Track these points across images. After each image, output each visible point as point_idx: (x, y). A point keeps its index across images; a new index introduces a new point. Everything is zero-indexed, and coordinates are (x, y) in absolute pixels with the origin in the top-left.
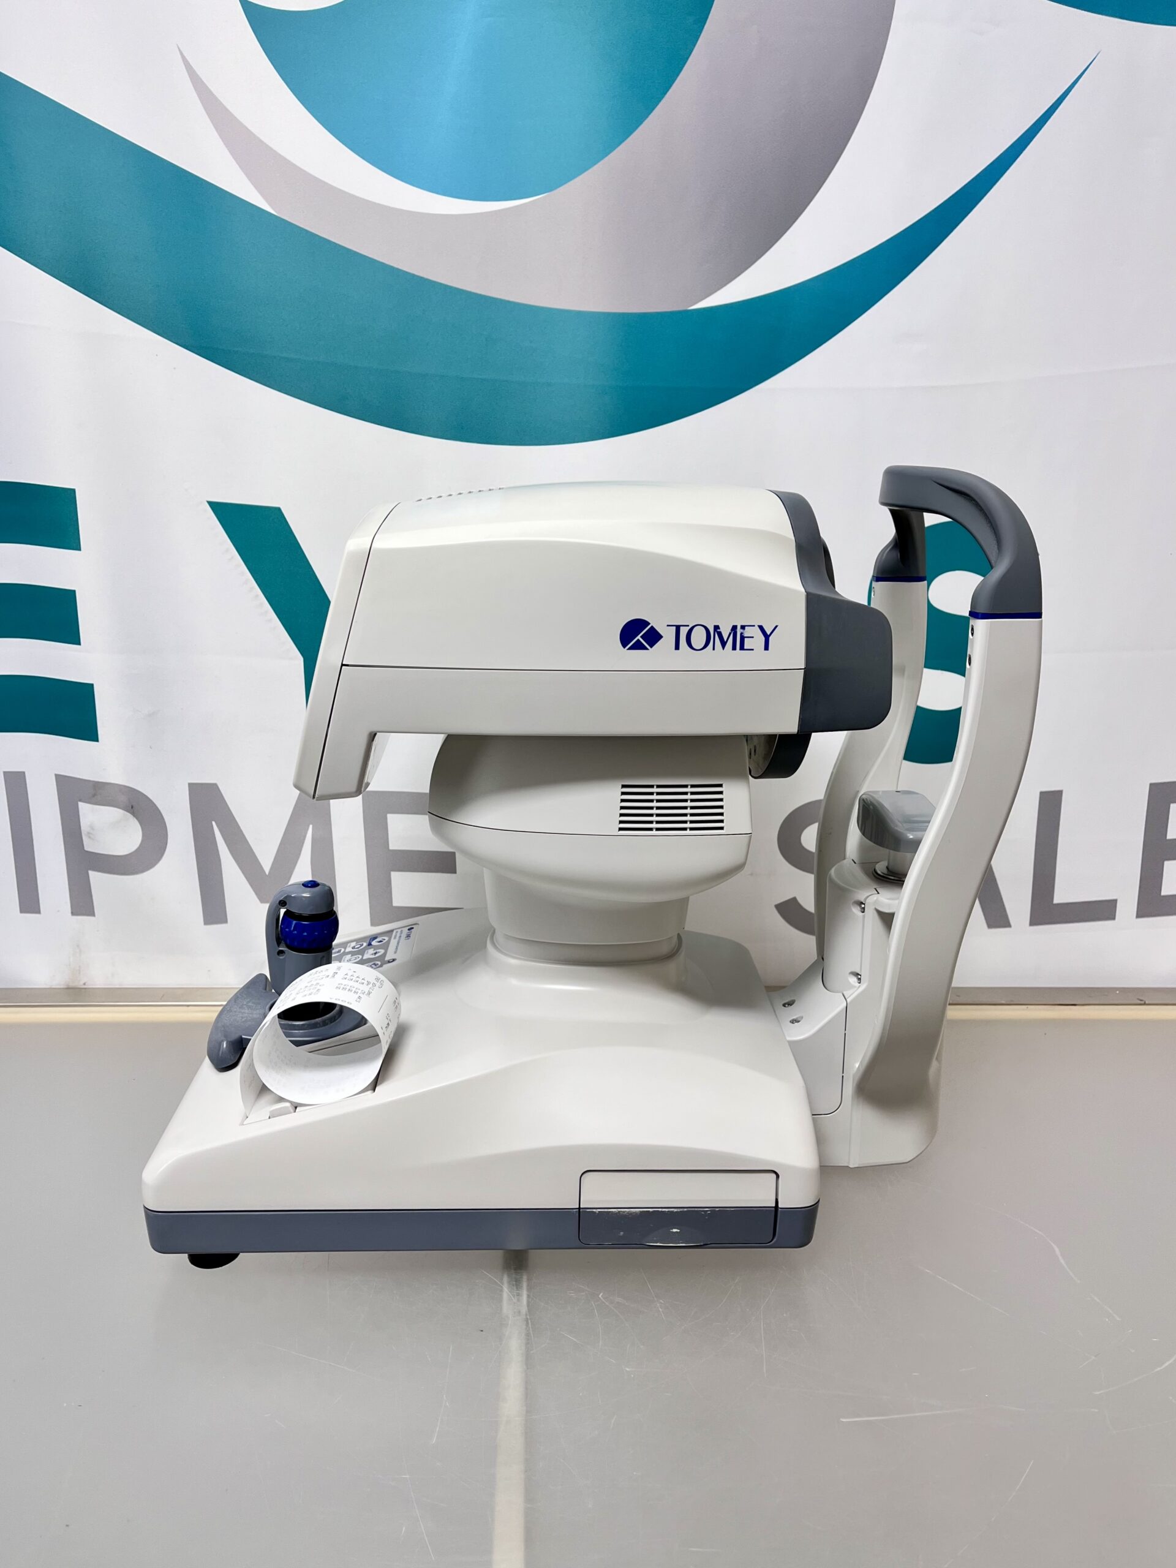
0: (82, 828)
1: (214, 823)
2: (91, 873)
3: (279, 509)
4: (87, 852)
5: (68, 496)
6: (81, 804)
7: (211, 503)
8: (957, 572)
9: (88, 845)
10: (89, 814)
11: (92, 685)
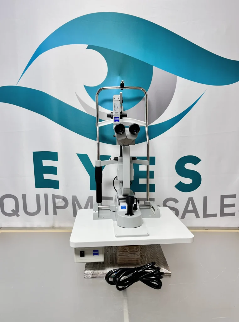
0: (56, 202)
1: (75, 202)
2: (57, 209)
4: (56, 206)
5: (56, 153)
6: (56, 199)
7: (77, 154)
8: (189, 163)
11: (58, 181)
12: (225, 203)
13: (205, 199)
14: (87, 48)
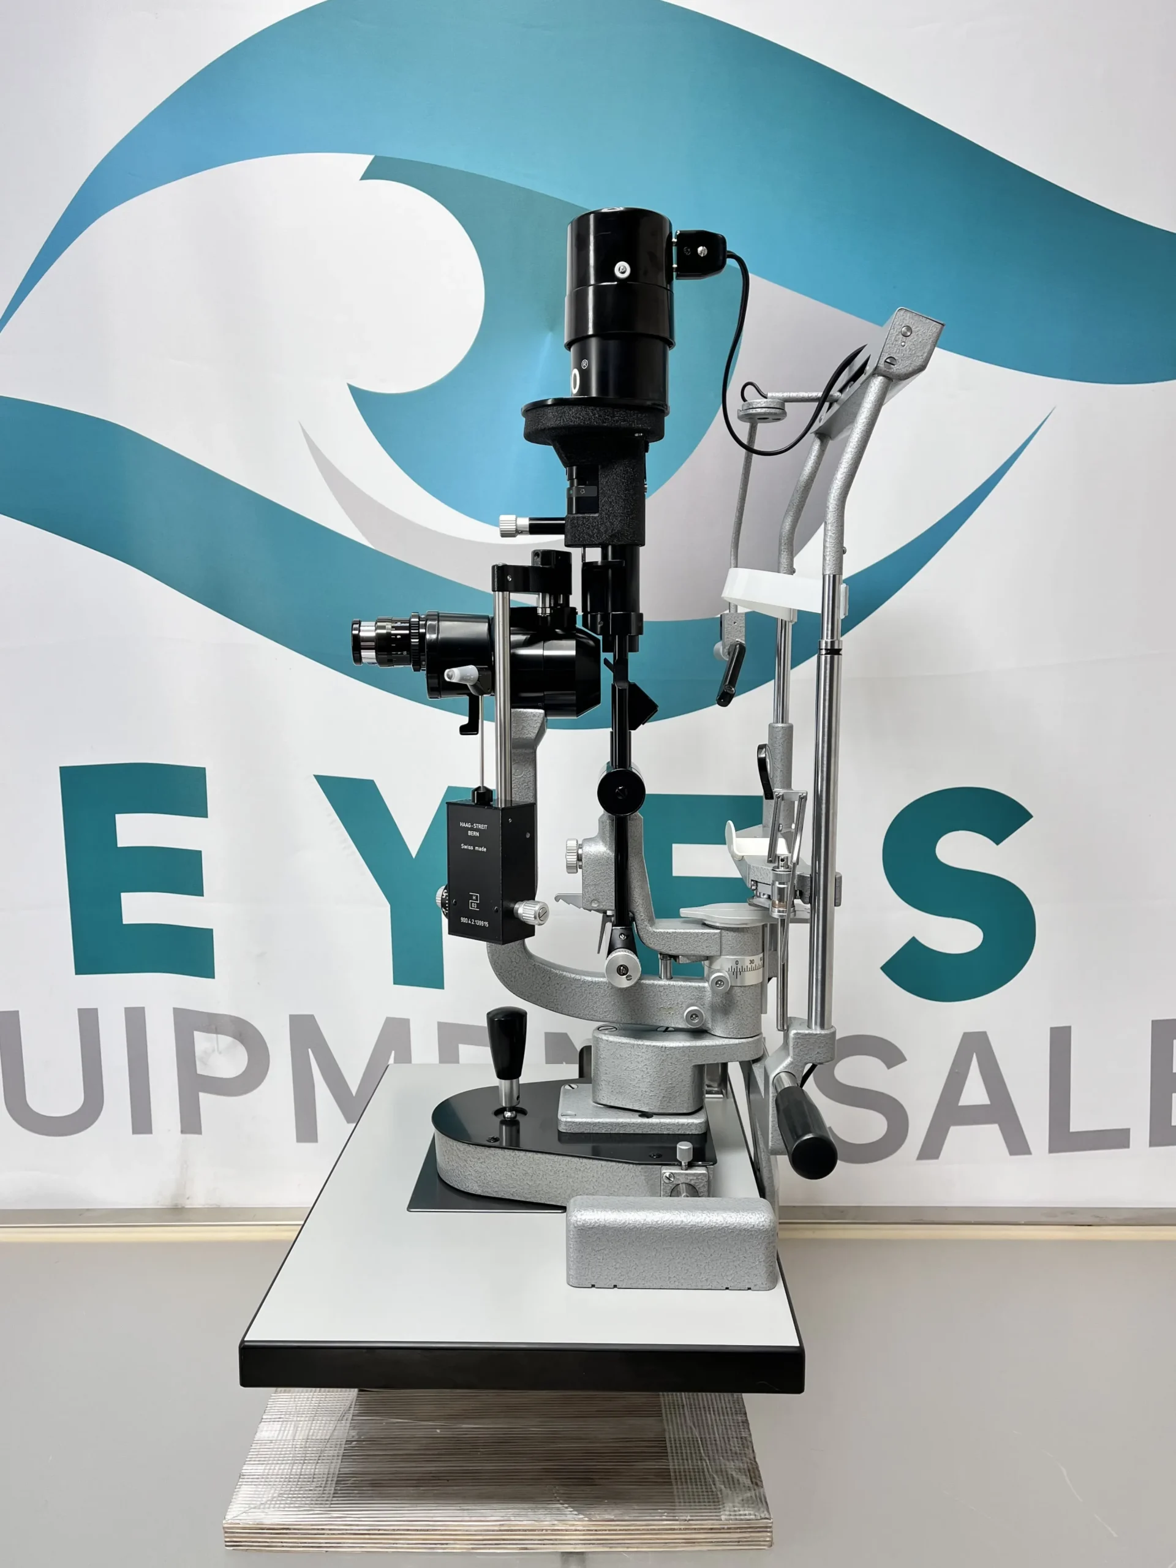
0: (197, 1054)
1: (310, 1050)
2: (202, 1095)
3: (372, 781)
4: (199, 1075)
5: (198, 775)
6: (196, 1033)
7: (316, 777)
8: (960, 832)
9: (200, 1070)
10: (202, 1041)
11: (211, 930)
13: (1060, 1039)
14: (368, 175)
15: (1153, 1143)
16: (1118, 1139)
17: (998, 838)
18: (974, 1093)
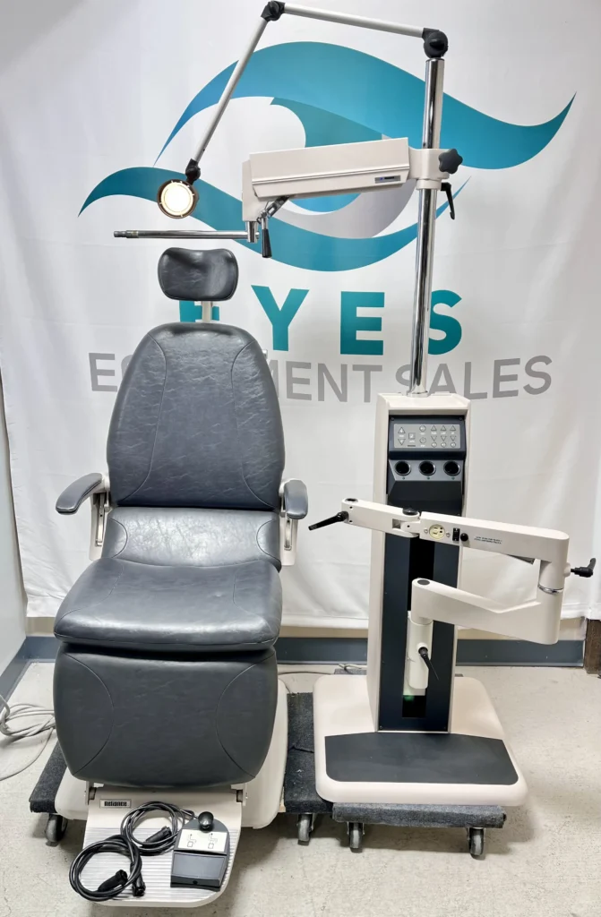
3: (268, 287)
7: (252, 286)
8: (441, 303)
12: (502, 374)
13: (468, 366)
14: (273, 103)
15: (494, 396)
16: (484, 396)
17: (451, 305)
18: (442, 382)
